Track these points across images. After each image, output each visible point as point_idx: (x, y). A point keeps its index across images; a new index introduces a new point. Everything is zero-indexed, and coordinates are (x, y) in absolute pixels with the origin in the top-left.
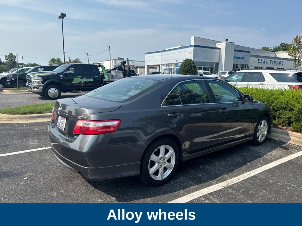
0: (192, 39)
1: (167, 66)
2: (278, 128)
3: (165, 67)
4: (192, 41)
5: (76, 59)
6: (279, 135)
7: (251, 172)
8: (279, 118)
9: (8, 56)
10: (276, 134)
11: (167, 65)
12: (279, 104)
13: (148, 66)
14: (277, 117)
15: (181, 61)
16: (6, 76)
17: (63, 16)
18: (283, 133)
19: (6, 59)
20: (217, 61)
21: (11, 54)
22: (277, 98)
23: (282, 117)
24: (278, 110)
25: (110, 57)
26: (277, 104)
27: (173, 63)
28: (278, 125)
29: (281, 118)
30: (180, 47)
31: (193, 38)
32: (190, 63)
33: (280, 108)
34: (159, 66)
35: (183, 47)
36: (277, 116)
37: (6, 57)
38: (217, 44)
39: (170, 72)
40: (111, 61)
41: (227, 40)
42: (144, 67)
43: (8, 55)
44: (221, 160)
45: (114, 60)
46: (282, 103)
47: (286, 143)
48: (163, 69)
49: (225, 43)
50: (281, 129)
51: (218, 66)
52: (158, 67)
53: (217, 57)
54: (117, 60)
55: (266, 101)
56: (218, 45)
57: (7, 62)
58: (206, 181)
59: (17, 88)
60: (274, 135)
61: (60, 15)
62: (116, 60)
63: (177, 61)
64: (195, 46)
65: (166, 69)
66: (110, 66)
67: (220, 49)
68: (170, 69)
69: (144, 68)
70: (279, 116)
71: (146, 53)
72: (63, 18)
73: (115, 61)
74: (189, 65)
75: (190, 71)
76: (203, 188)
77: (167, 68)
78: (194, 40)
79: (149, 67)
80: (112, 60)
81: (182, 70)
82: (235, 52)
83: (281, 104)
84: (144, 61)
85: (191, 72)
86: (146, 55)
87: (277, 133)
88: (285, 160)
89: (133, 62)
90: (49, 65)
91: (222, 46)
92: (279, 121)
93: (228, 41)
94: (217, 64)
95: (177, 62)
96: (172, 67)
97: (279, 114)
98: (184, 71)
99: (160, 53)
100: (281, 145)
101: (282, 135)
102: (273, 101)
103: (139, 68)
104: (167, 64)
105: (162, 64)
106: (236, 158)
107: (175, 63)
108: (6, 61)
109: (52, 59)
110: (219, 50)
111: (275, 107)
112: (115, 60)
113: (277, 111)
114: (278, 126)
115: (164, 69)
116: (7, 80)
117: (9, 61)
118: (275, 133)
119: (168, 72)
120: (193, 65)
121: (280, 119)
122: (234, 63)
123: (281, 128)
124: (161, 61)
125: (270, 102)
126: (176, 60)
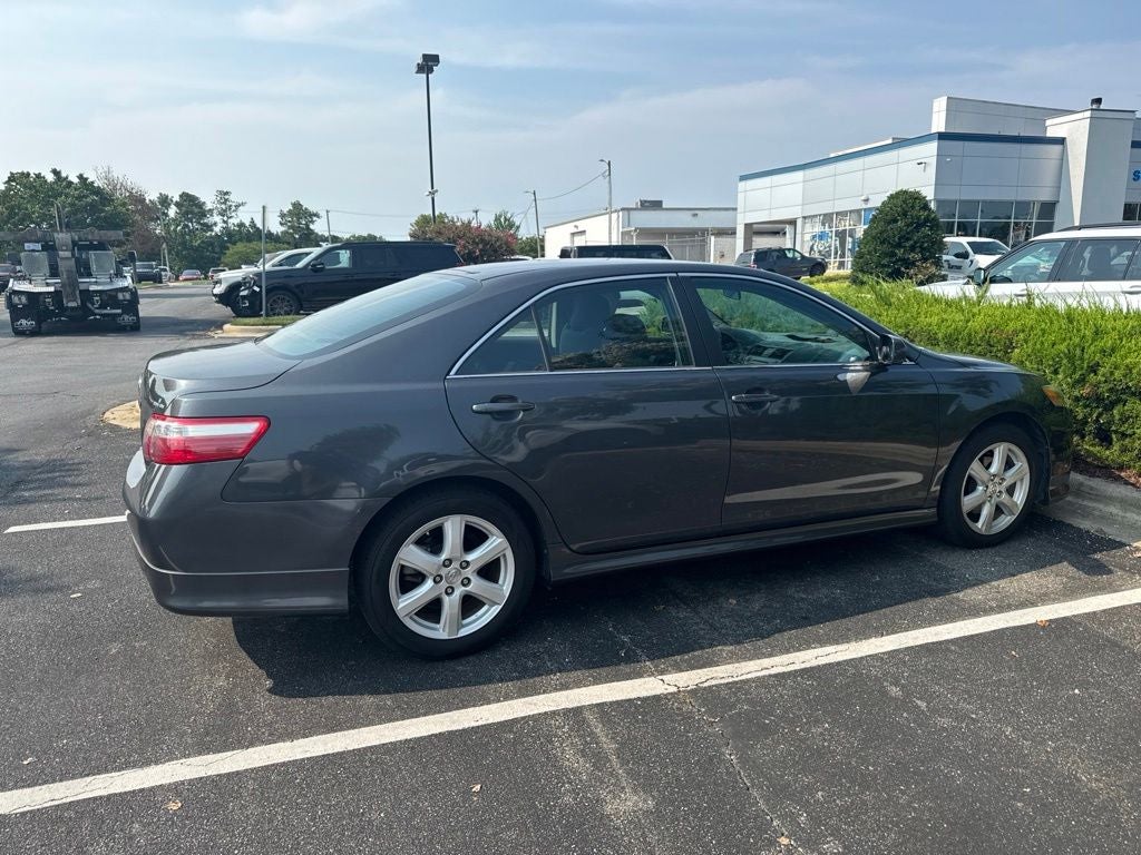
0: (935, 109)
1: (823, 224)
2: (1118, 479)
3: (818, 229)
4: (935, 116)
5: (500, 216)
6: (1114, 510)
7: (840, 647)
8: (1124, 435)
9: (290, 211)
10: (1101, 506)
11: (827, 218)
12: (1117, 374)
13: (748, 226)
14: (1116, 432)
15: (877, 201)
16: (240, 279)
17: (428, 64)
18: (1131, 505)
19: (281, 224)
20: (1046, 196)
21: (297, 206)
22: (1113, 350)
23: (1134, 433)
24: (1118, 401)
25: (611, 199)
26: (1112, 373)
27: (851, 212)
28: (1121, 468)
29: (1131, 436)
30: (890, 141)
31: (940, 105)
32: (913, 207)
33: (1123, 391)
34: (793, 222)
35: (900, 143)
36: (1113, 428)
37: (282, 216)
38: (1048, 122)
39: (836, 248)
40: (614, 216)
41: (1098, 101)
42: (733, 232)
43: (287, 208)
44: (759, 590)
45: (623, 209)
46: (1130, 370)
47: (1121, 545)
48: (808, 237)
49: (1088, 114)
50: (1133, 485)
51: (1052, 217)
52: (788, 229)
53: (1048, 178)
54: (635, 209)
55: (1065, 361)
56: (1054, 128)
57: (284, 233)
58: (631, 658)
59: (262, 319)
60: (1094, 509)
61: (420, 61)
62: (632, 212)
63: (867, 200)
64: (942, 136)
65: (822, 236)
66: (610, 233)
67: (1061, 141)
68: (837, 234)
69: (735, 233)
70: (1123, 429)
71: (743, 178)
72: (430, 70)
73: (626, 213)
74: (905, 214)
75: (908, 239)
76: (597, 681)
77: (827, 229)
78: (943, 115)
79: (752, 231)
80: (616, 211)
81: (874, 238)
82: (1136, 150)
83: (1125, 376)
84: (735, 209)
85: (916, 243)
86: (742, 185)
87: (1107, 505)
88: (1046, 613)
89: (695, 215)
90: (409, 239)
91: (1073, 129)
92: (1124, 450)
93: (1102, 107)
94: (1048, 209)
95: (869, 206)
96: (846, 225)
97: (1124, 419)
98: (882, 243)
99: (799, 175)
100: (1085, 554)
101: (1126, 511)
102: (1098, 364)
103: (713, 238)
104: (825, 215)
105: (804, 218)
106: (830, 590)
107: (858, 211)
108: (283, 229)
109: (422, 216)
110: (1057, 148)
111: (1104, 388)
112: (628, 210)
113: (1110, 407)
114: (1123, 474)
115: (814, 237)
116: (242, 294)
117: (290, 227)
118: (1099, 501)
119: (830, 247)
120: (923, 214)
121: (1127, 440)
122: (1131, 200)
123: (1133, 480)
124: (803, 205)
125: (1082, 368)
126: (863, 198)
